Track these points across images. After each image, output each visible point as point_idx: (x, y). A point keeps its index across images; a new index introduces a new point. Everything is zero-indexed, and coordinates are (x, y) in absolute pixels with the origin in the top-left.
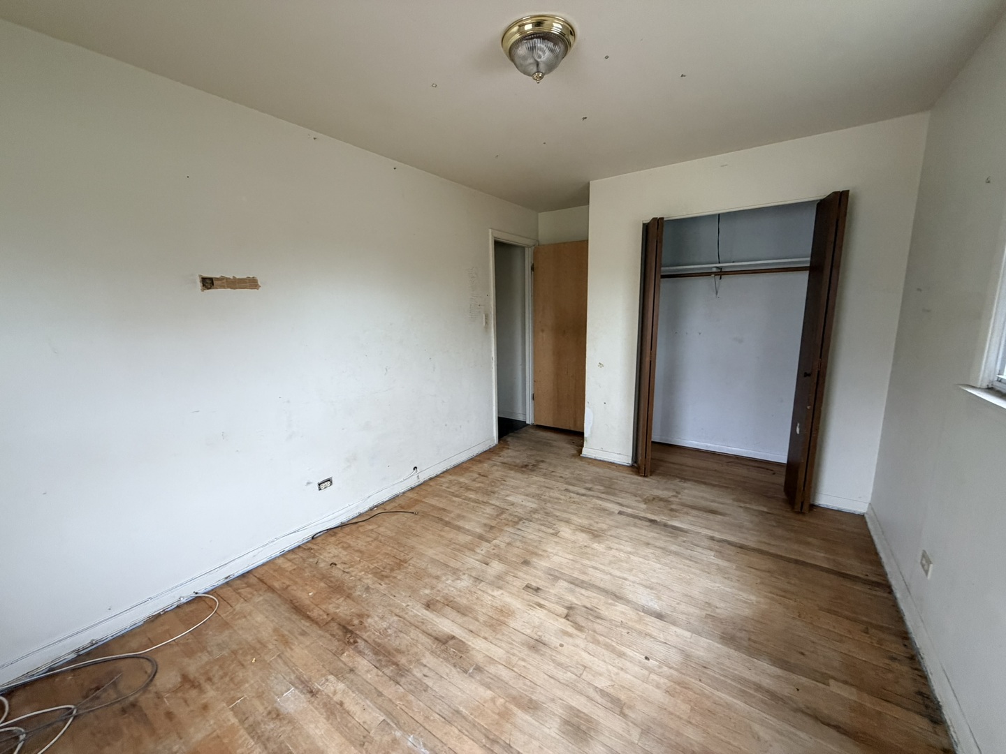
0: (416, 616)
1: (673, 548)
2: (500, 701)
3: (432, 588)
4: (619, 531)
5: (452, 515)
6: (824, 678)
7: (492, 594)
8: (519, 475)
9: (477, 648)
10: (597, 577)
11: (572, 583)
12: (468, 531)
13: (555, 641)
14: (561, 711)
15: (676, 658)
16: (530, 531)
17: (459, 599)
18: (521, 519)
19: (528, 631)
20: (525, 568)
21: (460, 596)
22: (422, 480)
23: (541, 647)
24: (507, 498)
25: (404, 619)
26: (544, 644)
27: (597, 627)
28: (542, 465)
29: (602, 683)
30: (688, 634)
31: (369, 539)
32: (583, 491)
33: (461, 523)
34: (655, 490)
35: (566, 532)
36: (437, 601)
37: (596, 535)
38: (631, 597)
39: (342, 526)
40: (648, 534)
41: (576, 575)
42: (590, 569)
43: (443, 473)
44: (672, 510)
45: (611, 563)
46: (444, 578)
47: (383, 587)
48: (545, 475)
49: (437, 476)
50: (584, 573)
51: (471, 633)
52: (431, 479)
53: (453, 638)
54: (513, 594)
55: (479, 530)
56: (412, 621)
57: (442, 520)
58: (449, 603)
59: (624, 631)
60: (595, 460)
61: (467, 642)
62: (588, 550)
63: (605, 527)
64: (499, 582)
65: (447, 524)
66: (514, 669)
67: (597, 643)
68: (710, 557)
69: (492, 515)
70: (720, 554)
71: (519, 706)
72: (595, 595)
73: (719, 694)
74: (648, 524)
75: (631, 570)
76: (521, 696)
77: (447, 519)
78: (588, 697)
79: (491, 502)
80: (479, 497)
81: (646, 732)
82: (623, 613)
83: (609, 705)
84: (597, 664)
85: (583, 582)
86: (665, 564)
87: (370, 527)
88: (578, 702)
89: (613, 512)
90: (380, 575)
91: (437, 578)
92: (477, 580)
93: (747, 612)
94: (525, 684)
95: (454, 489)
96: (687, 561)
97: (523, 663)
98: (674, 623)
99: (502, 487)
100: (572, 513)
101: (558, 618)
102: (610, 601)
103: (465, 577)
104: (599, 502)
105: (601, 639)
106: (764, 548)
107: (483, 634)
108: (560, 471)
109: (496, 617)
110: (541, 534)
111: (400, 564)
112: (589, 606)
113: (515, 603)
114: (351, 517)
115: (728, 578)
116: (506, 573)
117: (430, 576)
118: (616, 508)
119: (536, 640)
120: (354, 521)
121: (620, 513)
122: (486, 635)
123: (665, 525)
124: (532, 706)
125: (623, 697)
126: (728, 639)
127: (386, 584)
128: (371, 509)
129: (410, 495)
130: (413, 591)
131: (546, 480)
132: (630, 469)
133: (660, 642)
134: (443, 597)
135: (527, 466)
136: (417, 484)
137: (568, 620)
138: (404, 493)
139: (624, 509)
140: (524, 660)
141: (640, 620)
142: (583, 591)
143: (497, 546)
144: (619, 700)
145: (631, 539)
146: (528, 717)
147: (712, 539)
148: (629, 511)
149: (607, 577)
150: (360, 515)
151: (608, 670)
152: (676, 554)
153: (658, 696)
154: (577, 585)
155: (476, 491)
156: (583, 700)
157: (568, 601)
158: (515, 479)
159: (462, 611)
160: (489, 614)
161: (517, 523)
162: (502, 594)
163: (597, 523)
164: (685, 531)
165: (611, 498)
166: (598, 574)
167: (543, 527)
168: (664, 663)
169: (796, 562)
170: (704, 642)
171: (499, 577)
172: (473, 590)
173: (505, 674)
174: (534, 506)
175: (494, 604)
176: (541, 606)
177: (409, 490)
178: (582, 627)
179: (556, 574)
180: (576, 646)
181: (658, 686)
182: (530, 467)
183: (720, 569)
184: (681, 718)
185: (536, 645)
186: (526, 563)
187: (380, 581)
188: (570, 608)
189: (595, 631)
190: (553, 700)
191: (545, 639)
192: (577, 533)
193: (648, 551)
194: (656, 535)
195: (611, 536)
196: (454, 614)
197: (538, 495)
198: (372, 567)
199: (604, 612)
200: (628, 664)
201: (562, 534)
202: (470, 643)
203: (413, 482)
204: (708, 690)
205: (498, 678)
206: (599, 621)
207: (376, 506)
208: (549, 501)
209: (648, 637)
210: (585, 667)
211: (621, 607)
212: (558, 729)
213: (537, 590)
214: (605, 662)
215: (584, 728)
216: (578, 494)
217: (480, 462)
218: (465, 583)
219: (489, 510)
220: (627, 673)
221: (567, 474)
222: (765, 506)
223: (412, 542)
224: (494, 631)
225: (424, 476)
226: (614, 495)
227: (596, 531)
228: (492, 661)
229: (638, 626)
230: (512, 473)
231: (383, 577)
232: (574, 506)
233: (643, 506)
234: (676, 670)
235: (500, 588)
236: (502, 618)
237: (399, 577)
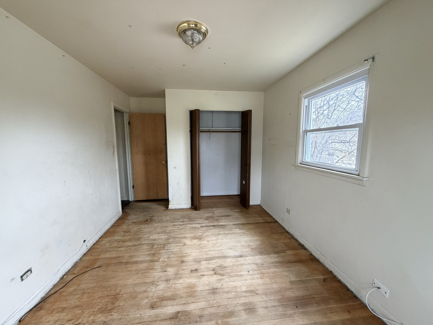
0: (150, 316)
1: (227, 232)
2: (220, 322)
3: (147, 298)
4: (207, 233)
5: (126, 258)
6: (284, 251)
7: (180, 282)
8: (146, 226)
9: (193, 309)
10: (213, 254)
11: (207, 260)
12: (143, 261)
13: (219, 285)
14: (241, 308)
15: (254, 267)
16: (173, 248)
17: (166, 294)
18: (165, 245)
19: (207, 288)
20: (184, 264)
21: (166, 293)
22: (89, 247)
23: (216, 291)
24: (149, 238)
25: (145, 322)
26: (216, 289)
27: (228, 271)
28: (154, 218)
29: (244, 289)
30: (251, 257)
31: (78, 296)
32: (181, 223)
33: (135, 259)
34: (206, 214)
35: (188, 242)
36: (156, 302)
37: (200, 238)
38: (228, 255)
40: (216, 231)
41: (205, 256)
42: (208, 252)
43: (100, 238)
44: (216, 220)
45: (213, 246)
46: (149, 290)
47: (115, 316)
48: (159, 222)
49: (97, 242)
50: (207, 254)
51: (186, 305)
52: (94, 244)
53: (178, 312)
54: (189, 277)
55: (148, 258)
56: (150, 320)
57: (121, 263)
58: (163, 299)
59: (236, 267)
60: (175, 209)
61: (186, 310)
62: (201, 245)
63: (200, 234)
64: (177, 276)
65: (127, 263)
66: (214, 306)
67: (232, 276)
68: (238, 231)
69: (148, 249)
70: (240, 229)
71: (227, 317)
72: (217, 260)
73: (271, 270)
74: (213, 227)
75: (221, 246)
76: (225, 313)
77: (125, 261)
78: (244, 296)
79: (142, 243)
80: (134, 243)
81: (266, 294)
82: (231, 261)
83: (251, 294)
84: (238, 283)
85: (210, 258)
86: (229, 239)
87: (72, 289)
88: (243, 300)
89: (199, 227)
90: (104, 311)
91: (145, 291)
92: (167, 280)
93: (258, 243)
94: (222, 308)
95: (115, 244)
96: (234, 235)
97: (215, 301)
98: (246, 256)
99: (142, 234)
100: (184, 234)
101: (213, 276)
102: (224, 260)
103: (160, 283)
104: (191, 225)
105: (232, 274)
106: (248, 222)
107: (190, 302)
108: (165, 218)
109: (190, 291)
110: (179, 247)
111: (116, 297)
112: (219, 265)
113: (193, 281)
114: (48, 291)
115: (247, 235)
116: (178, 271)
117: (140, 293)
118: (199, 226)
119: (212, 289)
120: (52, 292)
121: (202, 227)
122: (192, 301)
123: (219, 226)
124: (231, 314)
125: (253, 289)
126: (261, 253)
127: (116, 312)
128: (62, 278)
129: (87, 258)
130: (138, 306)
131: (162, 224)
132: (190, 209)
133: (248, 264)
134: (157, 298)
135: (147, 220)
136: (87, 250)
137: (217, 274)
138: (80, 259)
139: (202, 225)
141: (237, 261)
142: (213, 261)
143: (163, 261)
145: (212, 234)
146: (233, 319)
147: (234, 224)
148: (203, 225)
149: (216, 252)
150: (55, 286)
151: (242, 283)
152: (229, 234)
153: (260, 281)
154: (209, 260)
155: (130, 240)
156: (244, 298)
157: (211, 268)
158: (146, 228)
159: (172, 298)
160: (185, 291)
161: (164, 247)
162: (184, 280)
163: (196, 233)
164: (226, 225)
165: (194, 222)
166: (213, 253)
167: (177, 244)
168: (253, 270)
169: (257, 223)
170: (257, 257)
171: (176, 274)
172: (169, 286)
173: (212, 310)
174: (166, 237)
175: (184, 286)
176: (203, 275)
177: (83, 256)
178: (223, 274)
179: (198, 260)
180: (227, 282)
181: (258, 278)
182: (149, 220)
183: (243, 233)
184: (270, 284)
185: (214, 291)
186: (182, 262)
187: (110, 314)
188: (213, 270)
189: (228, 273)
190: (236, 306)
191: (215, 287)
192: (192, 240)
193: (221, 237)
194: (219, 230)
195: (205, 236)
196: (170, 302)
197: (163, 232)
198: (96, 310)
199: (225, 265)
200: (246, 277)
201: (187, 243)
202: (188, 309)
203: (84, 250)
204: (269, 271)
205: (211, 315)
206: (226, 269)
207: (64, 275)
208: (171, 232)
209: (243, 265)
210: (235, 287)
211: (229, 260)
212: (246, 314)
213: (196, 270)
214: (239, 281)
215: (251, 307)
216: (180, 225)
217: (119, 226)
218: (162, 286)
219: (145, 247)
220: (247, 280)
221: (168, 218)
223: (113, 282)
224: (194, 297)
225: (90, 244)
226: (194, 221)
227: (198, 237)
228: (203, 309)
229: (239, 263)
230: (142, 226)
231: (110, 311)
232: (183, 231)
233: (207, 221)
234: (258, 270)
235: (181, 278)
236: (192, 290)
237: (121, 304)
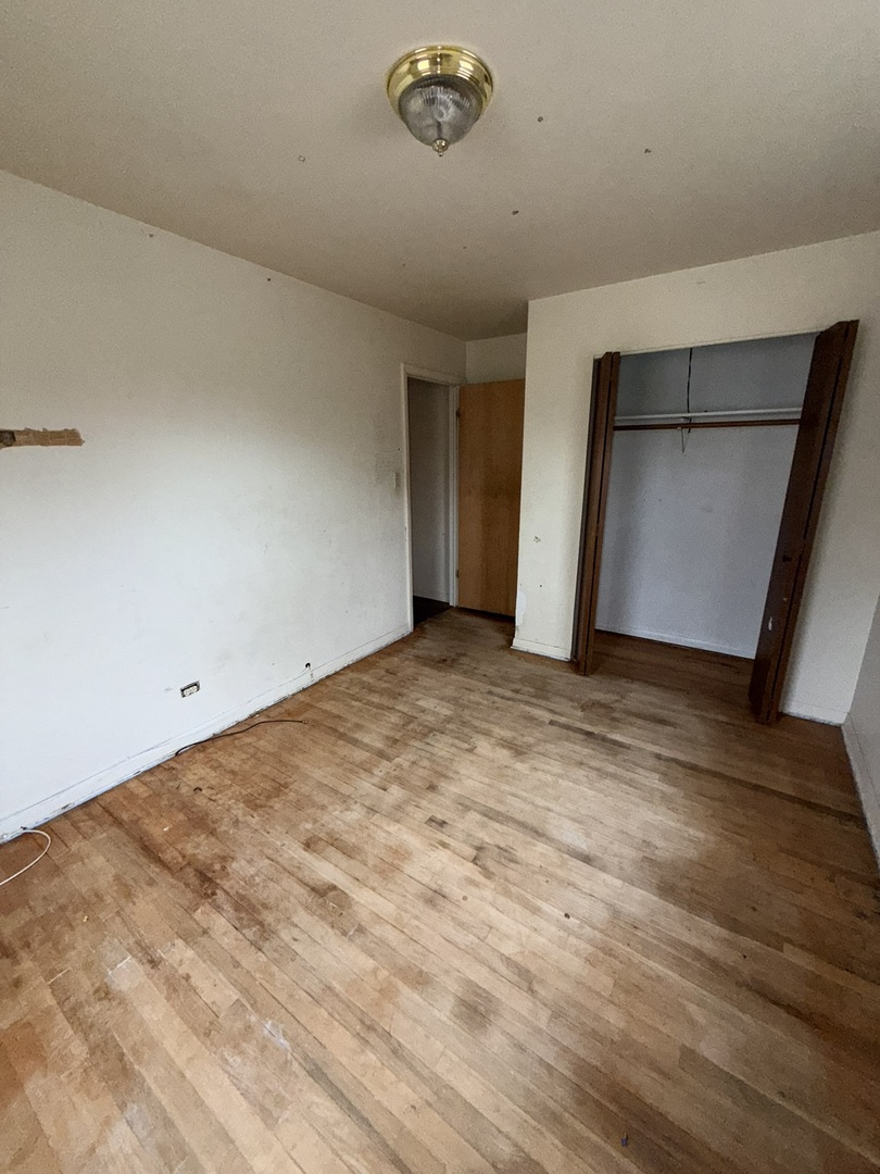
0: (292, 858)
1: (612, 769)
2: (384, 973)
3: (315, 821)
4: (548, 746)
5: (349, 725)
6: (776, 941)
7: (387, 829)
8: (434, 673)
9: (362, 902)
10: (516, 807)
11: (485, 815)
12: (367, 745)
13: (455, 892)
14: (456, 987)
15: (601, 914)
16: (440, 746)
17: (346, 836)
18: (432, 730)
19: (426, 880)
20: (431, 795)
21: (348, 832)
22: (316, 679)
23: (440, 901)
24: (418, 703)
25: (277, 863)
26: (444, 897)
27: (511, 874)
28: (464, 660)
29: (509, 949)
30: (618, 883)
31: (244, 756)
32: (509, 694)
33: (358, 735)
34: (596, 693)
35: (484, 746)
36: (320, 839)
37: (519, 751)
38: (554, 833)
39: (214, 738)
40: (582, 750)
41: (491, 804)
42: (509, 797)
43: (344, 669)
44: (614, 719)
45: (534, 788)
46: (331, 808)
47: (255, 821)
48: (465, 672)
49: (336, 673)
50: (501, 802)
51: (356, 882)
52: (328, 677)
53: (334, 888)
54: (413, 830)
55: (379, 745)
56: (287, 866)
57: (336, 731)
58: (335, 842)
59: (542, 879)
60: (527, 653)
61: (350, 894)
62: (510, 772)
63: (531, 740)
64: (397, 813)
65: (342, 736)
66: (405, 930)
67: (507, 894)
68: (653, 781)
69: (397, 725)
70: (665, 776)
71: (405, 980)
72: (511, 831)
73: (651, 963)
74: (582, 737)
75: (557, 798)
76: (409, 967)
77: (342, 730)
78: (490, 967)
79: (397, 708)
80: (385, 701)
81: (557, 1015)
82: (542, 854)
83: (516, 978)
84: (505, 923)
85: (499, 813)
86: (600, 791)
87: (248, 740)
88: (479, 975)
89: (543, 722)
90: (253, 804)
91: (323, 807)
92: (372, 810)
93: (692, 853)
94: (415, 951)
95: (354, 690)
96: (627, 787)
97: (417, 923)
98: (603, 869)
99: (412, 688)
100: (493, 723)
101: (464, 861)
102: (529, 839)
103: (356, 807)
104: (527, 708)
105: (514, 889)
106: (719, 769)
107: (371, 883)
108: (484, 668)
109: (389, 860)
110: (453, 750)
111: (279, 789)
112: (502, 845)
113: (413, 841)
114: (226, 727)
115: (673, 809)
116: (407, 802)
117: (314, 804)
118: (547, 716)
119: (435, 891)
120: (229, 732)
121: (552, 723)
122: (375, 885)
123: (604, 739)
124: (420, 980)
125: (532, 969)
126: (666, 890)
127: (259, 815)
128: (252, 717)
129: (302, 698)
130: (291, 827)
131: (469, 680)
132: (567, 665)
133: (586, 893)
134: (327, 833)
135: (445, 660)
136: (310, 684)
137: (477, 864)
138: (294, 695)
139: (556, 718)
140: (416, 917)
141: (563, 865)
142: (497, 826)
143: (399, 766)
144: (528, 971)
145: (561, 757)
146: (416, 996)
147: (658, 757)
148: (563, 720)
149: (528, 808)
150: (238, 724)
151: (519, 933)
152: (614, 776)
153: (576, 966)
154: (490, 818)
155: (381, 693)
156: (485, 971)
157: (478, 839)
158: (430, 677)
159: (349, 851)
160: (382, 856)
161: (426, 735)
162: (400, 829)
163: (523, 735)
164: (627, 747)
165: (543, 703)
166: (516, 803)
167: (457, 741)
168: (586, 921)
169: (756, 788)
170: (639, 894)
171: (399, 807)
172: (364, 824)
173: (392, 936)
174: (449, 713)
175: (389, 844)
176: (445, 845)
177: (300, 692)
178: (493, 873)
179: (468, 803)
180: (482, 899)
181: (577, 953)
182: (449, 662)
183: (664, 797)
184: (602, 996)
185: (435, 897)
186: (432, 788)
187: (252, 812)
188: (479, 849)
189: (506, 880)
190: (447, 972)
191: (446, 891)
192: (497, 748)
193: (580, 773)
194: (592, 752)
195: (539, 753)
196: (337, 856)
197: (455, 699)
198: (244, 793)
199: (520, 854)
200: (543, 924)
201: (479, 750)
202: (354, 896)
203: (306, 681)
204: (638, 957)
205: (382, 942)
206: (512, 865)
207: (258, 713)
208: (468, 707)
209: (570, 888)
210: (491, 928)
211: (541, 847)
212: (452, 1012)
213: (443, 824)
214: (516, 921)
215: (482, 1009)
216: (503, 697)
217: (389, 655)
218: (355, 814)
219: (394, 718)
220: (541, 935)
221: (491, 671)
222: (722, 714)
223: (297, 760)
224: (384, 879)
225: (319, 674)
226: (547, 699)
227: (520, 746)
228: (378, 918)
229: (560, 873)
230: (427, 670)
231: (256, 807)
232: (497, 714)
233: (580, 713)
234: (601, 931)
235: (398, 821)
236: (396, 862)
237: (277, 806)
